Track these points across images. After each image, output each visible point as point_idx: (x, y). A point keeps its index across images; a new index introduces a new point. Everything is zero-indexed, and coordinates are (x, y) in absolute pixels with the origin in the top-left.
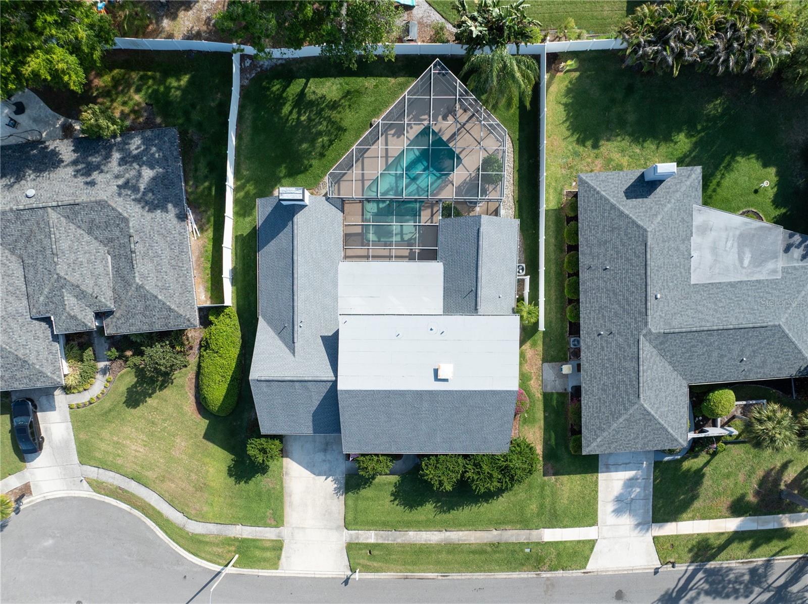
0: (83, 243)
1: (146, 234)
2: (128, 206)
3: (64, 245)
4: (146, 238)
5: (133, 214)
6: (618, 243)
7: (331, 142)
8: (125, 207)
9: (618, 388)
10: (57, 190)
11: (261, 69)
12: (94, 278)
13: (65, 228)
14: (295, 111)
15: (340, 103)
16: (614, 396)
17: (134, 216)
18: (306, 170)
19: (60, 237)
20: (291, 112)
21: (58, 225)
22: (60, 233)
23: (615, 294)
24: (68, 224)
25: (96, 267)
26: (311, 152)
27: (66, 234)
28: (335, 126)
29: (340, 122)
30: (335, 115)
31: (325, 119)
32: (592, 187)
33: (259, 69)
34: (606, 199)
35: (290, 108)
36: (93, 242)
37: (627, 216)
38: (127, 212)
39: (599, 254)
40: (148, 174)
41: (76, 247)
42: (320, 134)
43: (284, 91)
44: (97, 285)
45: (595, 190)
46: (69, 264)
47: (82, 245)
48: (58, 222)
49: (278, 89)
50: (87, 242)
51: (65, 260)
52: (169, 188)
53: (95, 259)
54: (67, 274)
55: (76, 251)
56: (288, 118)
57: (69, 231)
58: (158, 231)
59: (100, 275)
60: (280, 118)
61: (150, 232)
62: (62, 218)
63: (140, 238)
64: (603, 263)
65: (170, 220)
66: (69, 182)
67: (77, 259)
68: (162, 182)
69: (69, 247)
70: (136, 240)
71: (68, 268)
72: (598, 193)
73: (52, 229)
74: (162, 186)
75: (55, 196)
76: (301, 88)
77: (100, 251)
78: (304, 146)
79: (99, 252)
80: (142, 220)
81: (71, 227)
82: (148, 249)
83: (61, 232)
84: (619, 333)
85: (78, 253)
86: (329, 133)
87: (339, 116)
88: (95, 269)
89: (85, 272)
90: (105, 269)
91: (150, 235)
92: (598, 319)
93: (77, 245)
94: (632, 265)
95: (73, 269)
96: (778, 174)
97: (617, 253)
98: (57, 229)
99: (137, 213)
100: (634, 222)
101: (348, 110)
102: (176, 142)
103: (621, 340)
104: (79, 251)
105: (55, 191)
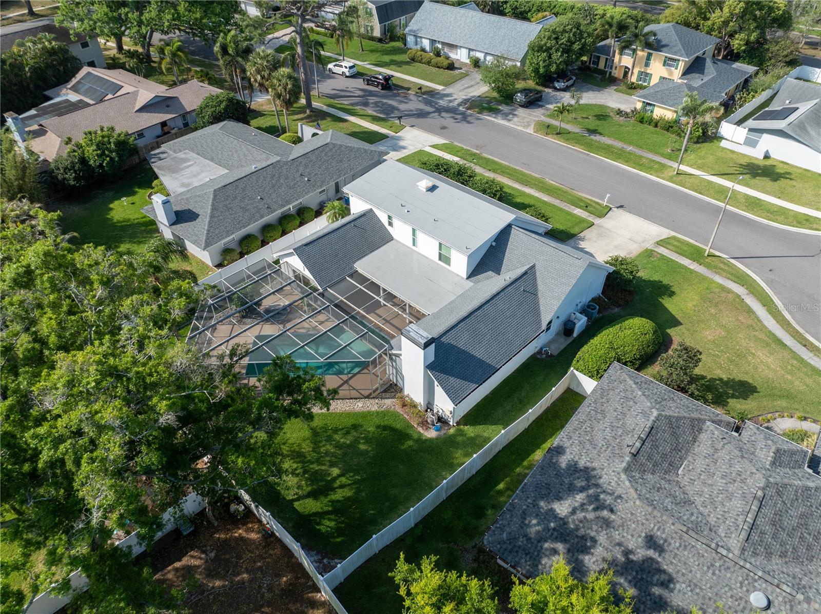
0: (707, 496)
1: (612, 450)
2: (612, 484)
3: (737, 504)
4: (614, 447)
5: (613, 474)
6: (236, 201)
7: (336, 431)
8: (619, 485)
9: (332, 156)
10: (710, 574)
11: (323, 559)
12: (715, 457)
13: (724, 522)
14: (336, 485)
15: (290, 453)
16: (340, 155)
17: (614, 471)
18: (385, 428)
19: (738, 515)
20: (342, 486)
21: (733, 529)
22: (736, 520)
23: (273, 186)
24: (716, 525)
25: (705, 467)
26: (363, 438)
27: (727, 515)
28: (318, 439)
29: (308, 439)
30: (307, 448)
31: (319, 453)
32: (207, 236)
33: (325, 561)
34: (210, 223)
35: (340, 491)
36: (692, 492)
37: (213, 205)
38: (619, 479)
39: (254, 208)
40: (562, 508)
41: (721, 496)
42: (338, 446)
43: (327, 513)
44: (716, 449)
45: (207, 234)
46: (743, 481)
47: (710, 495)
48: (731, 533)
49: (330, 520)
50: (701, 495)
51: (745, 488)
52: (546, 484)
53: (700, 475)
54: (752, 473)
55: (723, 492)
56: (353, 484)
57: (720, 517)
58: (595, 448)
59: (705, 457)
60: (358, 491)
61: (606, 451)
62: (723, 535)
63: (621, 449)
64: (259, 202)
65: (571, 453)
66: (683, 575)
67: (726, 483)
68: (549, 494)
69: (731, 499)
70: (629, 449)
71: (746, 479)
72: (208, 231)
73: (745, 527)
74: (552, 489)
75: (717, 564)
76: (307, 501)
77: (689, 480)
78: (363, 447)
79: (691, 479)
80: (606, 465)
81: (715, 519)
82: (621, 436)
83: (733, 520)
84: (298, 171)
85: (721, 488)
86: (329, 439)
87: (304, 445)
88: (708, 465)
89: (724, 467)
90: (695, 460)
91: (608, 447)
92: (299, 186)
93: (718, 497)
94: (246, 186)
95: (740, 475)
96: (112, 202)
97: (244, 198)
98: (738, 526)
99: (606, 474)
100: (214, 200)
101: (290, 441)
102: (496, 527)
103: (301, 168)
104: (719, 490)
105: (714, 574)
